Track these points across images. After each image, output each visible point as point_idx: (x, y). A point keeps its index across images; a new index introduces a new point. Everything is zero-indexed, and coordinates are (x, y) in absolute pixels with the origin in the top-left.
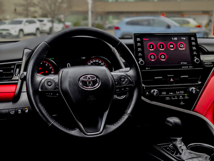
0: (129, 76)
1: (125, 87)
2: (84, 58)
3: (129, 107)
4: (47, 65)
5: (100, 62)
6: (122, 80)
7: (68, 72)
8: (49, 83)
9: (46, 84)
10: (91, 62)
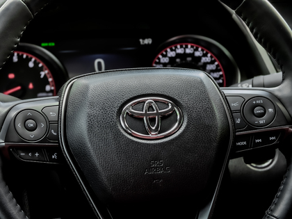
0: (279, 100)
1: (265, 135)
2: (148, 41)
3: (280, 198)
4: (31, 65)
5: (198, 54)
6: (258, 110)
7: (87, 87)
8: (31, 123)
9: (19, 125)
10: (171, 54)
